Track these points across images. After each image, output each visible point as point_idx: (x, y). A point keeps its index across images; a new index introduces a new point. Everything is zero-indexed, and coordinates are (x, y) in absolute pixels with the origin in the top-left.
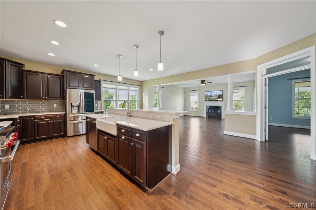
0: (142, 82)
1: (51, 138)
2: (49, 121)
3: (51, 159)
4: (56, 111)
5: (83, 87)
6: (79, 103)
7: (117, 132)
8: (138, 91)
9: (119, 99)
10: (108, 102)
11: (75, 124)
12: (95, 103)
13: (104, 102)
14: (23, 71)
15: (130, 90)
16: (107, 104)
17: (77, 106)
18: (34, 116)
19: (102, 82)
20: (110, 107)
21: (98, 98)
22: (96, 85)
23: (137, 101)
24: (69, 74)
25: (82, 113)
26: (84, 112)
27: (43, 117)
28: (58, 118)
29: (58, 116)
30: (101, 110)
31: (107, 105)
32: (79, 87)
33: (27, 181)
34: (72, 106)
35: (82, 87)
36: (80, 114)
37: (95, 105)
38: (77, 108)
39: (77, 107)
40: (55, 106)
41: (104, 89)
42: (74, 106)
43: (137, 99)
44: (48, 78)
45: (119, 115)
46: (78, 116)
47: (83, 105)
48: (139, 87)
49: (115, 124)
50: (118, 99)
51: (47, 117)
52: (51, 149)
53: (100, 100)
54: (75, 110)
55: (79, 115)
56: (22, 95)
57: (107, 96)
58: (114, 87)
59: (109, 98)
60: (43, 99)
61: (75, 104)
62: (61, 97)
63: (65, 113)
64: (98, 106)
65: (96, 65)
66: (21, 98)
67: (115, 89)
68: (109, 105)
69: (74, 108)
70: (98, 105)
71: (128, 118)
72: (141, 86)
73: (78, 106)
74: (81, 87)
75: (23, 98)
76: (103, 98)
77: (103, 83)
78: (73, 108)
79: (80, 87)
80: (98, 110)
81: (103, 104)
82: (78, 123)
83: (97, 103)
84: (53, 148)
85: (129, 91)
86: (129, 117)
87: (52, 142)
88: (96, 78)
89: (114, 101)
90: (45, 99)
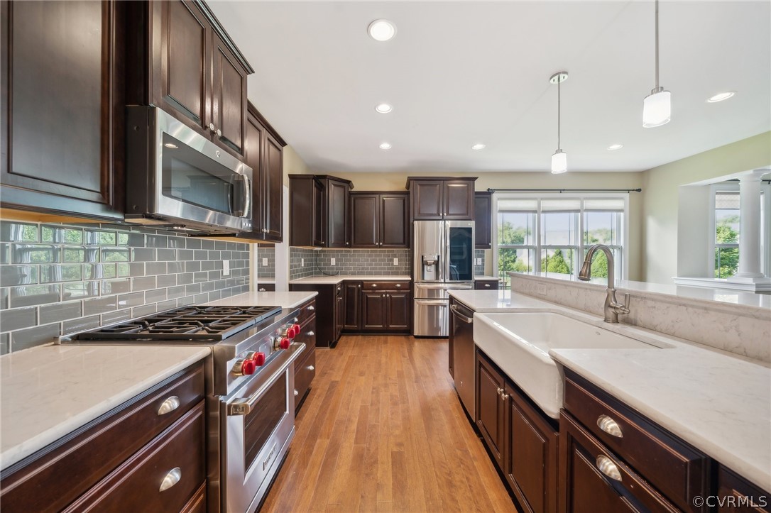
0: (643, 174)
1: (386, 332)
2: (384, 296)
3: (373, 393)
4: (396, 274)
5: (448, 214)
6: (438, 256)
7: (561, 406)
8: (621, 211)
9: (547, 244)
10: (510, 251)
11: (431, 307)
12: (478, 257)
13: (501, 253)
14: (351, 194)
15: (587, 210)
16: (508, 259)
17: (433, 264)
18: (361, 282)
19: (495, 196)
20: (514, 265)
21: (485, 243)
22: (479, 204)
23: (620, 249)
24: (418, 186)
25: (445, 283)
26: (448, 280)
27: (374, 285)
28: (398, 289)
29: (398, 285)
30: (492, 276)
31: (508, 262)
32: (439, 215)
33: (318, 441)
34: (424, 263)
35: (445, 214)
36: (443, 285)
37: (476, 262)
38: (433, 268)
39: (433, 266)
40: (396, 262)
41: (500, 215)
42: (427, 264)
43: (621, 240)
44: (384, 201)
45: (556, 303)
46: (438, 289)
47: (446, 260)
48: (626, 195)
49: (553, 362)
50: (542, 244)
51: (381, 286)
52: (379, 363)
53: (489, 247)
54: (430, 274)
55: (440, 285)
56: (349, 240)
57: (508, 237)
58: (531, 205)
59: (512, 242)
60: (376, 247)
61: (431, 258)
62: (404, 243)
63: (410, 279)
64: (483, 264)
65: (479, 147)
66: (347, 246)
67: (535, 212)
68: (514, 261)
69: (428, 267)
70: (483, 261)
71: (610, 326)
72: (639, 190)
73: (437, 263)
74: (443, 215)
75: (350, 246)
76: (498, 241)
77: (498, 199)
78: (425, 267)
79: (441, 214)
80: (482, 274)
81: (498, 259)
82: (437, 306)
83: (482, 256)
84: (384, 360)
85: (585, 214)
86: (616, 321)
87: (386, 342)
88: (480, 186)
89: (531, 250)
90: (380, 247)
